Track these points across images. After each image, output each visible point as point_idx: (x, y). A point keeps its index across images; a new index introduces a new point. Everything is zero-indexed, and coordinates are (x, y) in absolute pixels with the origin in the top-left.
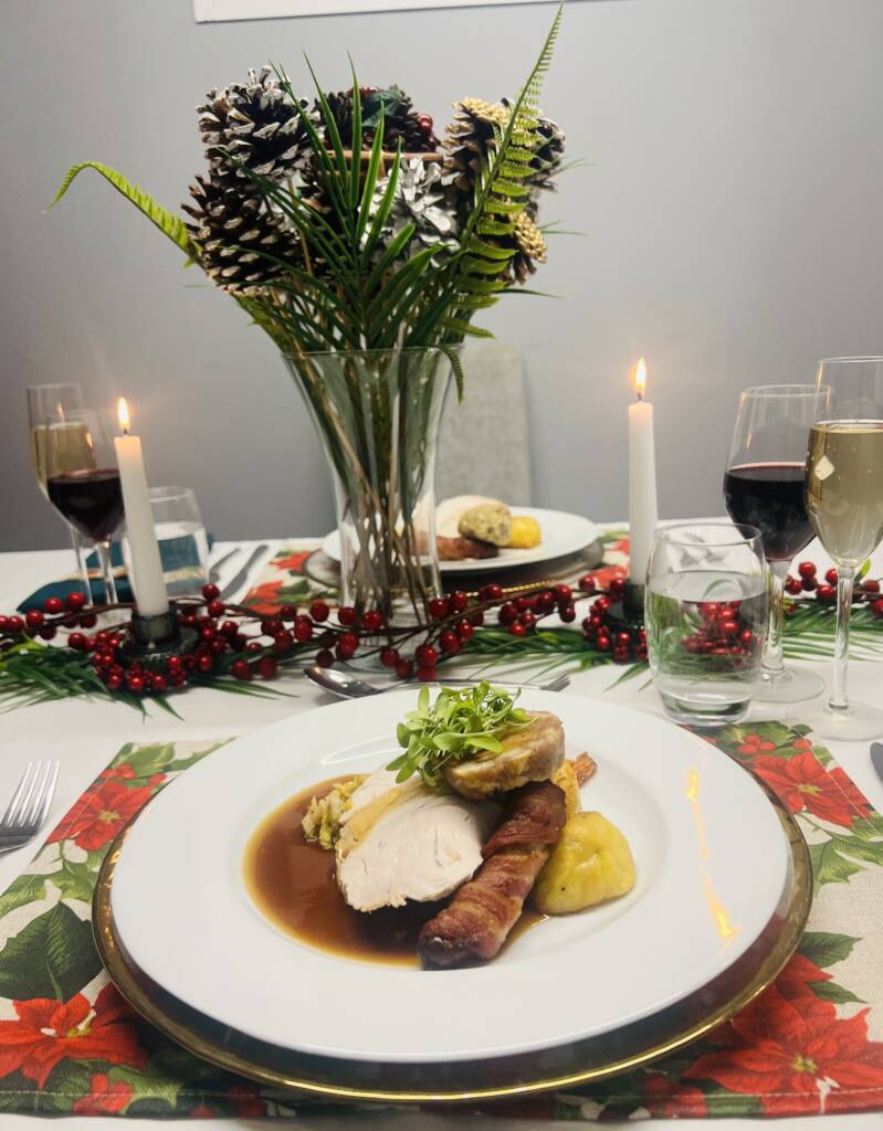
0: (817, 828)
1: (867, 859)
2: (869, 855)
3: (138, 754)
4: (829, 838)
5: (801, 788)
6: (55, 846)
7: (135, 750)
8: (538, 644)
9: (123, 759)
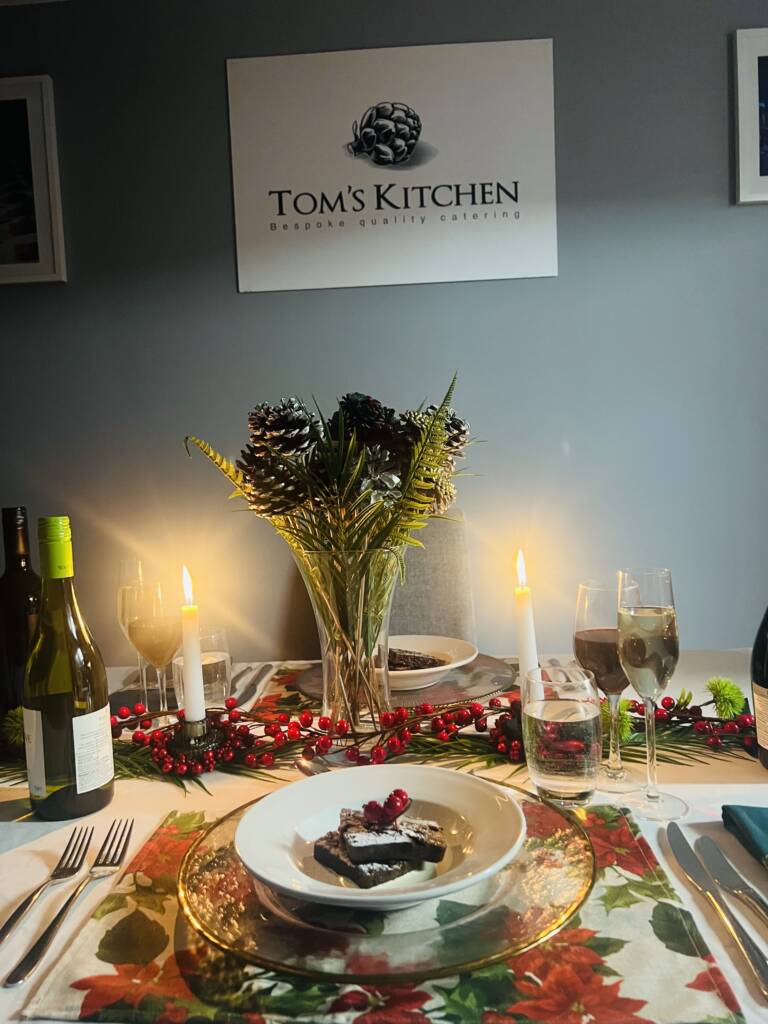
0: (620, 875)
1: (646, 895)
2: (649, 893)
3: (181, 818)
4: (626, 882)
5: (617, 850)
6: (131, 875)
7: (178, 815)
8: (460, 747)
9: (171, 820)
